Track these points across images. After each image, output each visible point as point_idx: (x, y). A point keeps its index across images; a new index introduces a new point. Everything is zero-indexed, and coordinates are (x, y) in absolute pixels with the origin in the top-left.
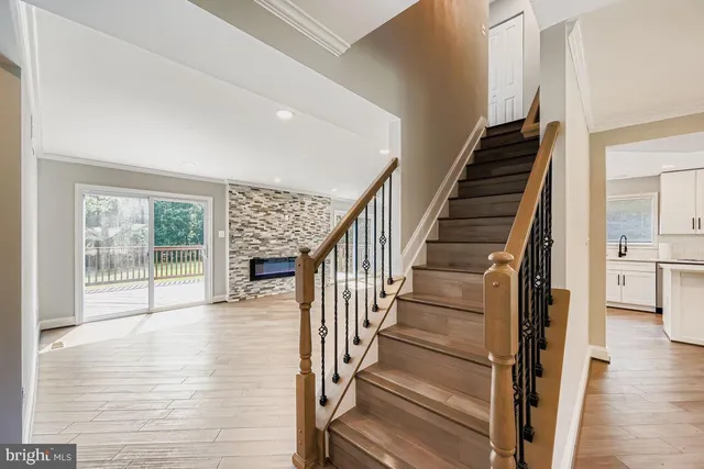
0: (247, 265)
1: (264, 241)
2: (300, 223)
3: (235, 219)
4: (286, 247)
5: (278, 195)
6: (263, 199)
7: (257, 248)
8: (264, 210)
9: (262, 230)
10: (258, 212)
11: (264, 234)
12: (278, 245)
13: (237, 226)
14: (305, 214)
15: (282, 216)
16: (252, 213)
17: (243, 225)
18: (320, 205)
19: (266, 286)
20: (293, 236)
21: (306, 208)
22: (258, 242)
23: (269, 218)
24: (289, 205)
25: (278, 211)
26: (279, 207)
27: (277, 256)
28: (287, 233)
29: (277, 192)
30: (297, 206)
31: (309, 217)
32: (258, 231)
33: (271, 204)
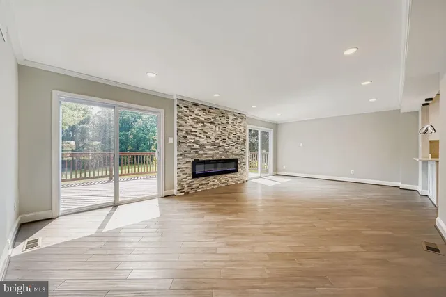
0: (189, 165)
1: (202, 146)
2: (226, 133)
3: (181, 128)
4: (216, 151)
5: (211, 111)
6: (201, 113)
7: (197, 152)
8: (202, 122)
9: (200, 137)
10: (197, 123)
11: (202, 141)
12: (212, 150)
13: (183, 133)
14: (229, 127)
15: (214, 127)
16: (193, 124)
17: (187, 133)
18: (240, 120)
19: (203, 182)
20: (221, 144)
21: (230, 121)
22: (198, 147)
23: (205, 129)
24: (219, 118)
25: (212, 123)
26: (212, 120)
27: (211, 159)
28: (217, 141)
29: (211, 108)
30: (224, 120)
31: (232, 129)
32: (197, 138)
33: (206, 117)
